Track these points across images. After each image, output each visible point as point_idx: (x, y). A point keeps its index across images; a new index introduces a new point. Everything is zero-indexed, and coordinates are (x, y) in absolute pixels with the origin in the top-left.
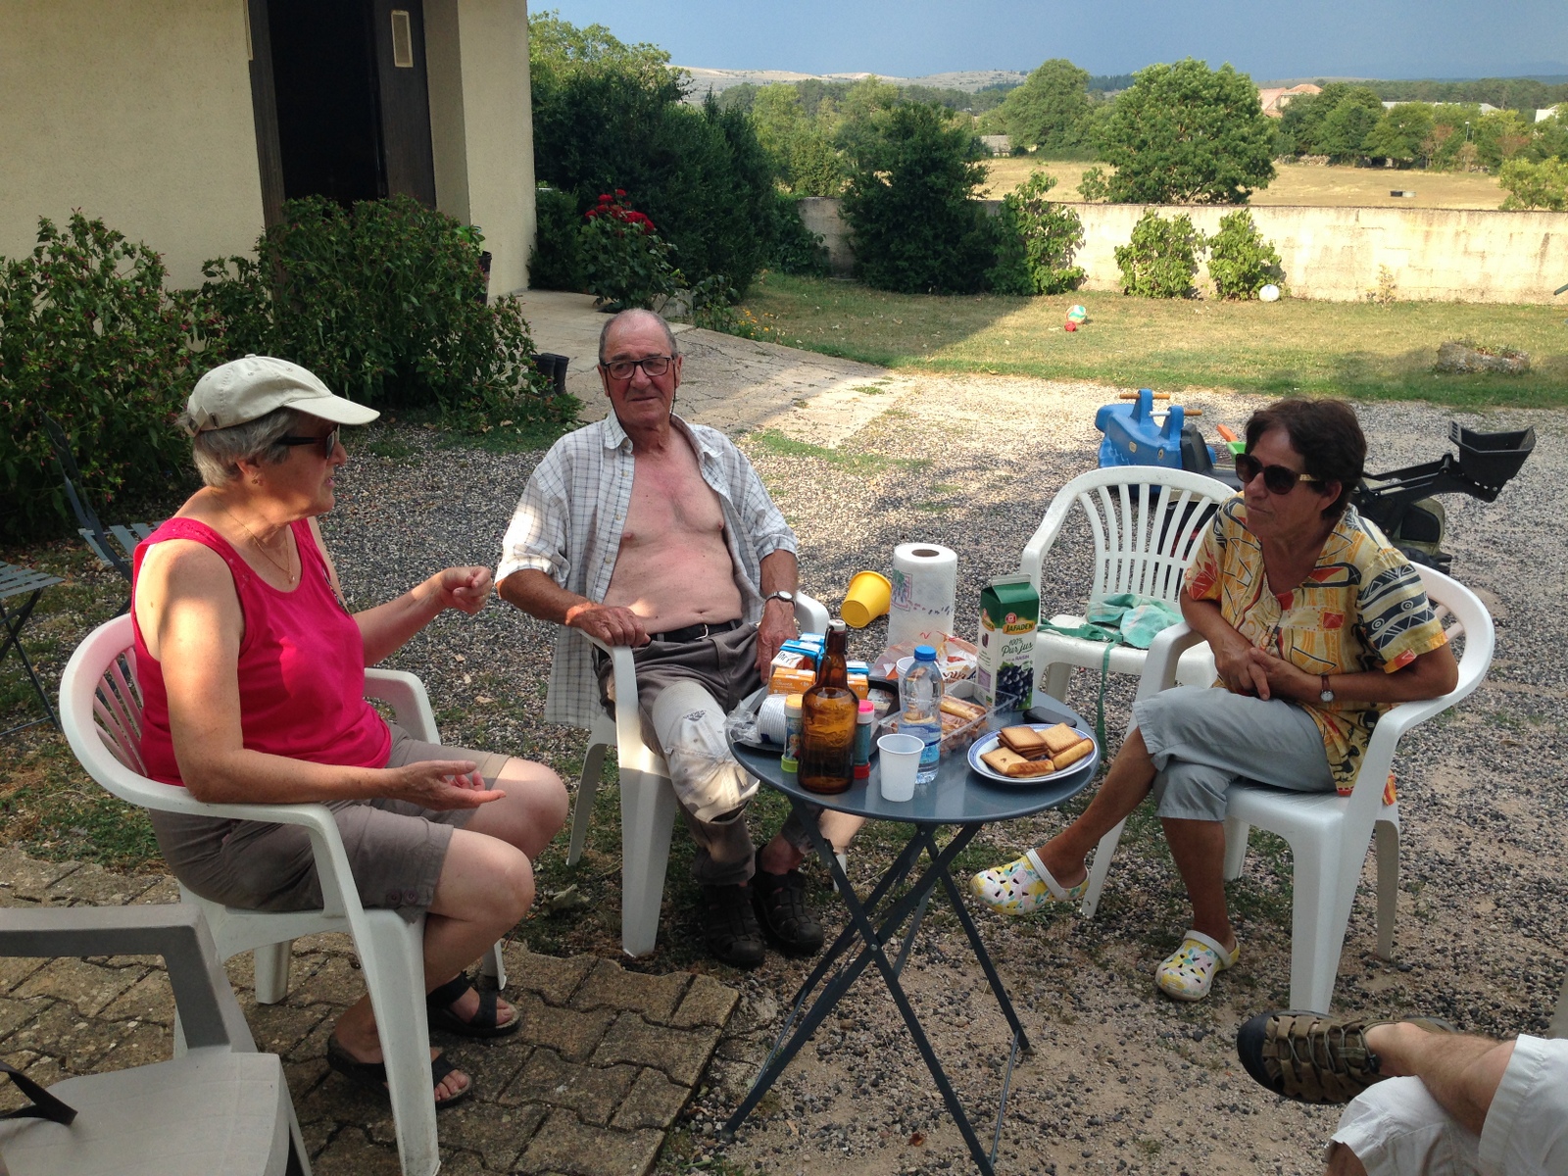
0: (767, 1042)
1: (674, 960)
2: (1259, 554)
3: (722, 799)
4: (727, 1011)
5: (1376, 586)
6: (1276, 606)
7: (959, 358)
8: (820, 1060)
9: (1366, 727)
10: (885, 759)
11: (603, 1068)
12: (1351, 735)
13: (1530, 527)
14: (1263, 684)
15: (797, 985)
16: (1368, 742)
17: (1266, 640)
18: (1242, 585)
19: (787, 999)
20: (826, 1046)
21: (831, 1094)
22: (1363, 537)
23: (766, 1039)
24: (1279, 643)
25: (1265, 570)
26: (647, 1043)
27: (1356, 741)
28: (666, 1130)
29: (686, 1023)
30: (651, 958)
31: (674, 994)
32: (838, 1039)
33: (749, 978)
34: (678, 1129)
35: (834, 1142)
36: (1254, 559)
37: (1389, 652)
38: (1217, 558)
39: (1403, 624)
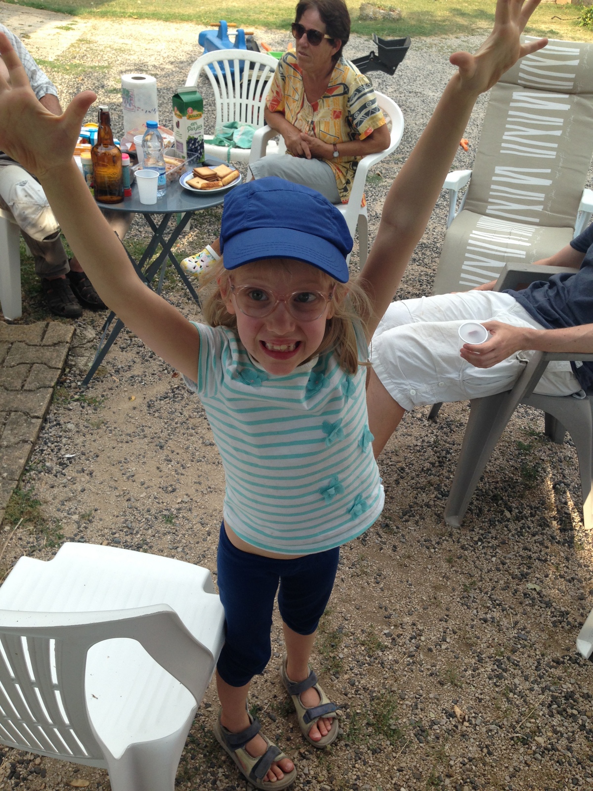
0: (94, 347)
1: (35, 319)
2: (301, 83)
3: (48, 227)
4: (70, 335)
5: (356, 94)
6: (311, 109)
7: (114, 10)
8: (122, 351)
9: (353, 169)
10: (140, 182)
11: (11, 367)
12: (347, 174)
13: (407, 94)
14: (308, 152)
15: (102, 322)
16: (354, 177)
17: (307, 129)
18: (295, 101)
19: (99, 329)
20: (124, 345)
21: (131, 364)
22: (349, 69)
23: (93, 346)
24: (313, 129)
25: (305, 91)
26: (31, 354)
27: (349, 177)
28: (53, 387)
29: (50, 343)
30: (21, 319)
31: (40, 332)
32: (129, 342)
33: (77, 322)
34: (59, 387)
35: (137, 381)
36: (299, 86)
37: (362, 129)
38: (281, 87)
39: (367, 114)
